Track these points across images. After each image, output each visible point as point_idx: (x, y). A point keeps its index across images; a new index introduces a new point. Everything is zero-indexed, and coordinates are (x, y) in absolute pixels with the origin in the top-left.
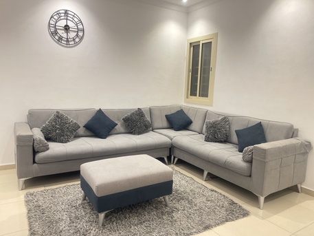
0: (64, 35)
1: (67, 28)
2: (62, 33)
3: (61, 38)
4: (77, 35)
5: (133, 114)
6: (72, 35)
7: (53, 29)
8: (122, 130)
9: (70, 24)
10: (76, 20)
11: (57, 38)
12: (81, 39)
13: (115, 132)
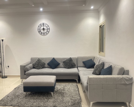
0: (43, 32)
1: (44, 29)
2: (42, 31)
3: (42, 33)
4: (47, 31)
5: (67, 60)
6: (45, 31)
7: (39, 30)
8: (63, 66)
9: (45, 27)
10: (47, 26)
11: (40, 33)
12: (49, 32)
13: (60, 67)
